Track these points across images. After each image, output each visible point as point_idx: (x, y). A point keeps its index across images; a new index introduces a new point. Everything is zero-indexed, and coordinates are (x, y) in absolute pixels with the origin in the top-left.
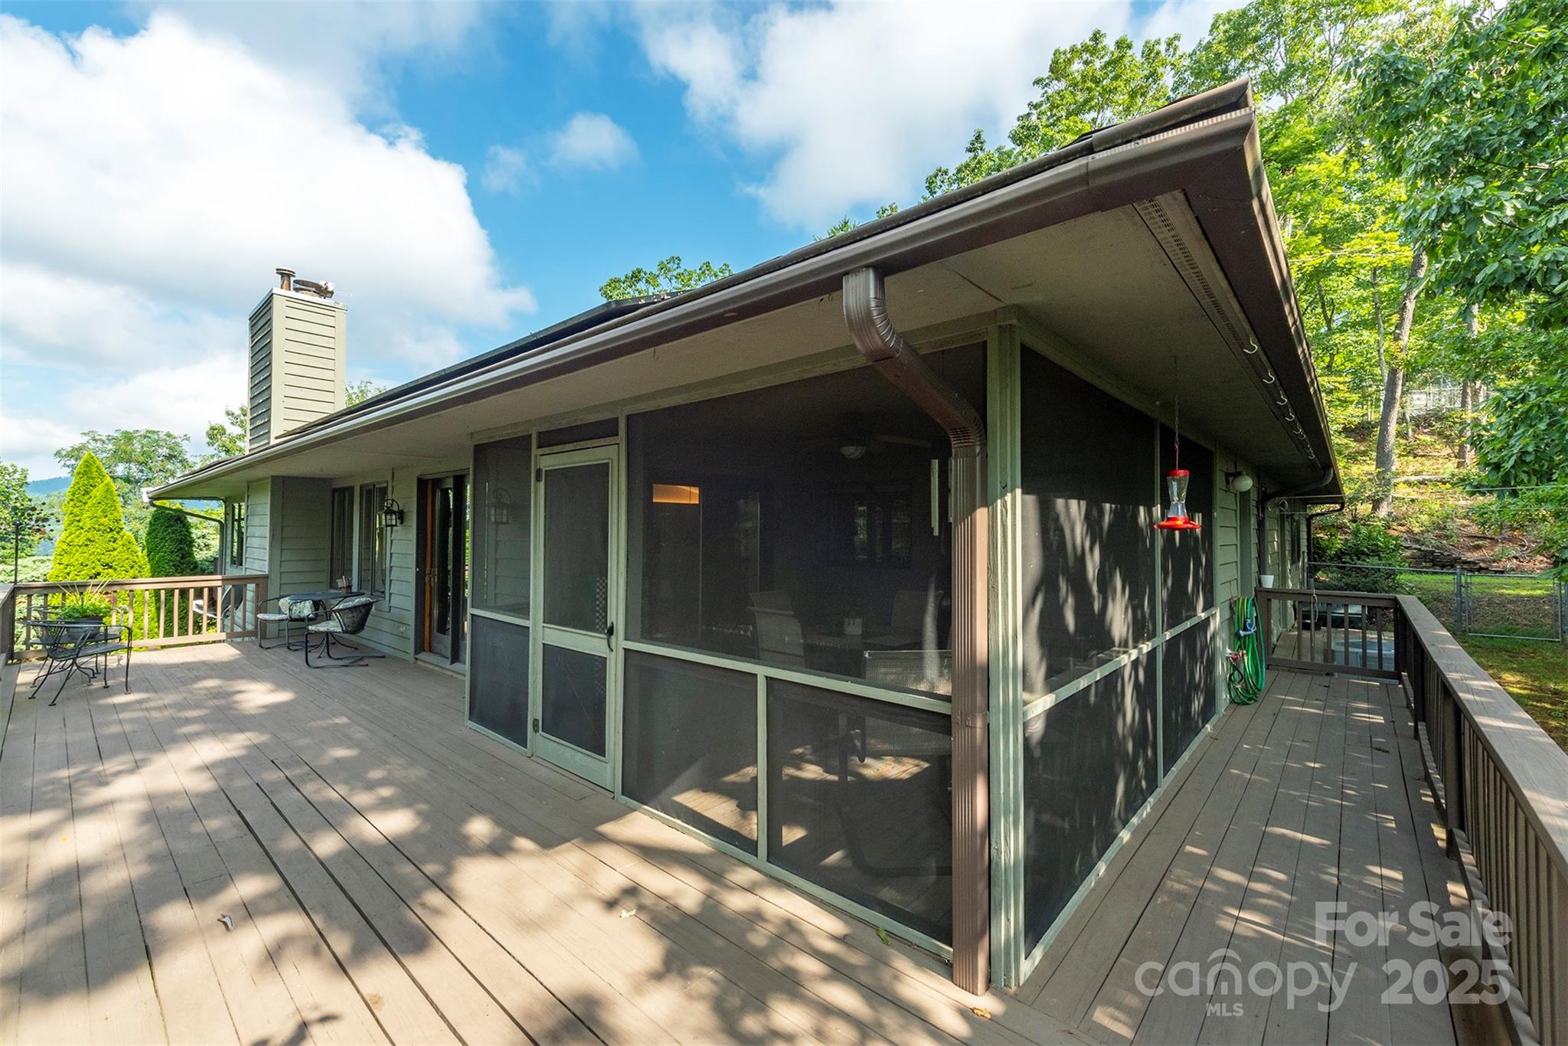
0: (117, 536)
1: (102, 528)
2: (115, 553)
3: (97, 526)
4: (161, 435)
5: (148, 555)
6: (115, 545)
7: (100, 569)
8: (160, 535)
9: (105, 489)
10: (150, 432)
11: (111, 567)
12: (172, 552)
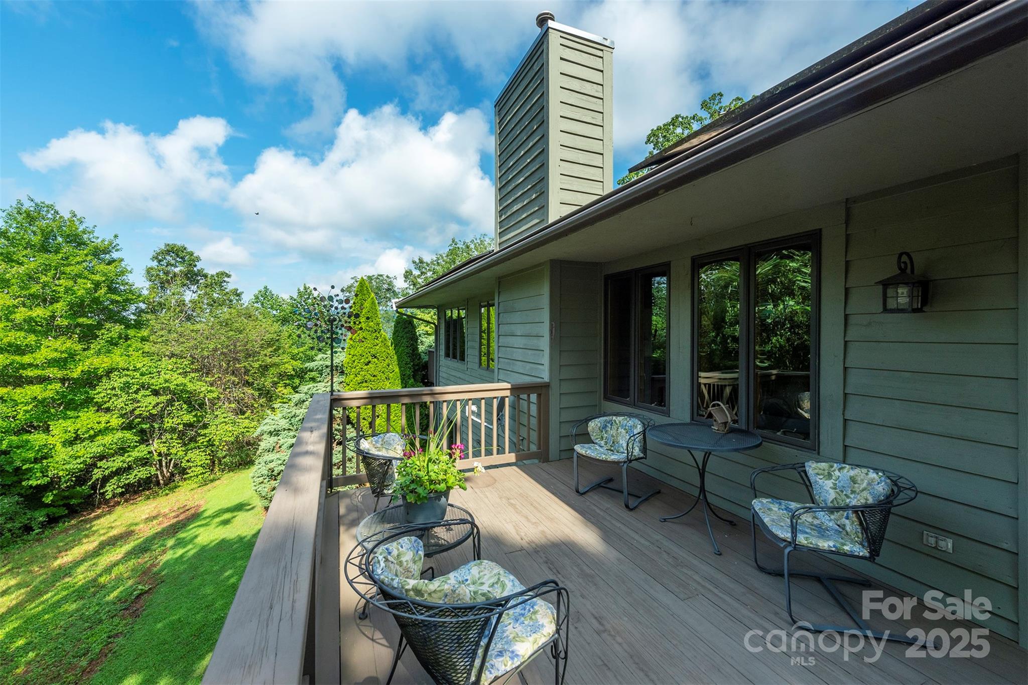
0: (378, 335)
1: (371, 329)
2: (378, 347)
3: (368, 328)
4: (384, 276)
5: (395, 349)
6: (378, 342)
7: (370, 358)
8: (401, 335)
9: (371, 302)
10: (379, 275)
11: (375, 357)
12: (407, 347)
